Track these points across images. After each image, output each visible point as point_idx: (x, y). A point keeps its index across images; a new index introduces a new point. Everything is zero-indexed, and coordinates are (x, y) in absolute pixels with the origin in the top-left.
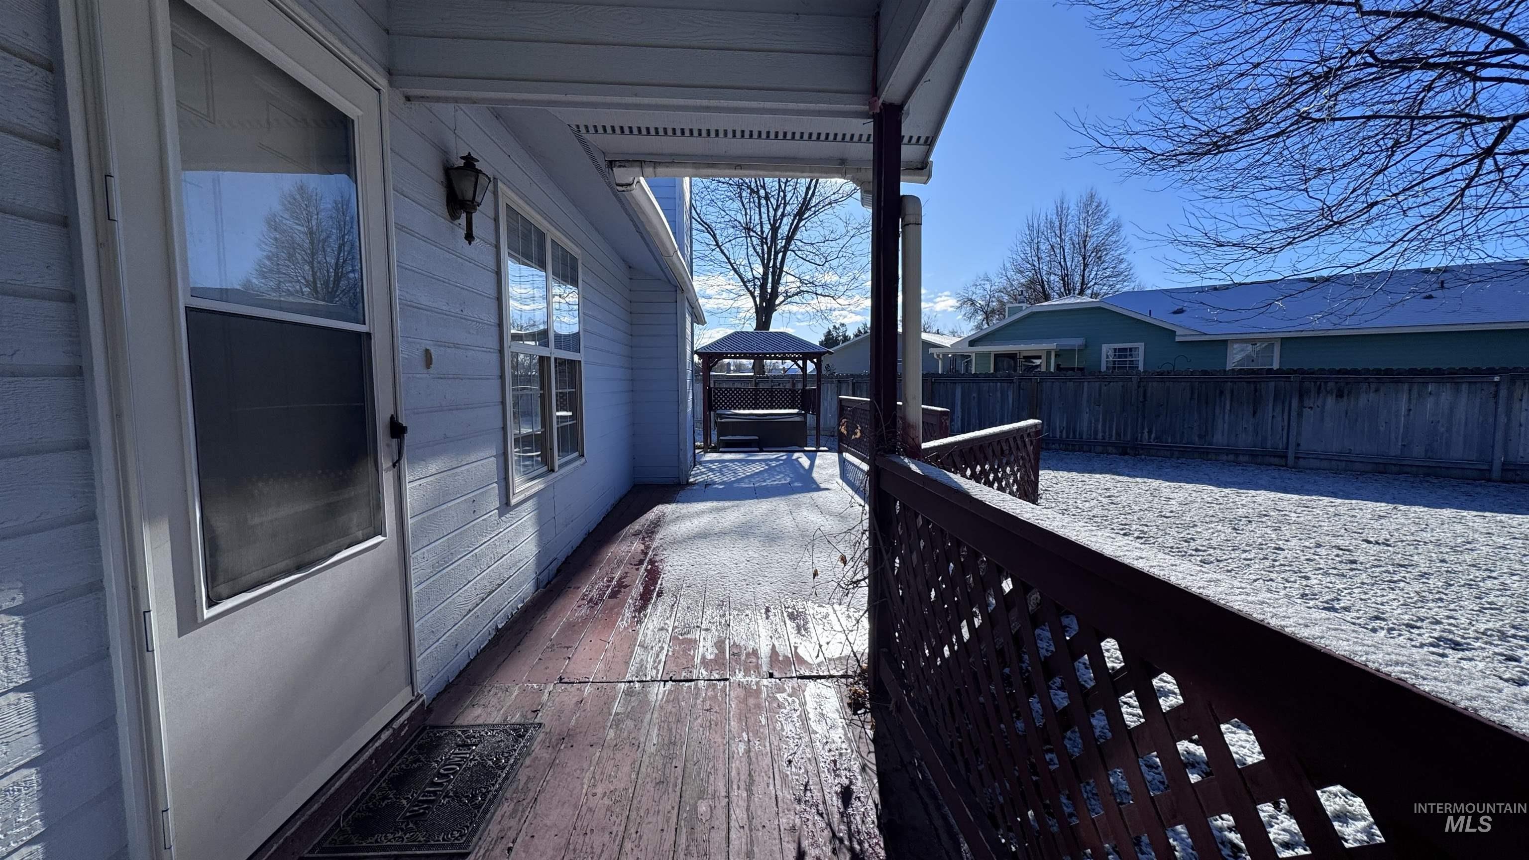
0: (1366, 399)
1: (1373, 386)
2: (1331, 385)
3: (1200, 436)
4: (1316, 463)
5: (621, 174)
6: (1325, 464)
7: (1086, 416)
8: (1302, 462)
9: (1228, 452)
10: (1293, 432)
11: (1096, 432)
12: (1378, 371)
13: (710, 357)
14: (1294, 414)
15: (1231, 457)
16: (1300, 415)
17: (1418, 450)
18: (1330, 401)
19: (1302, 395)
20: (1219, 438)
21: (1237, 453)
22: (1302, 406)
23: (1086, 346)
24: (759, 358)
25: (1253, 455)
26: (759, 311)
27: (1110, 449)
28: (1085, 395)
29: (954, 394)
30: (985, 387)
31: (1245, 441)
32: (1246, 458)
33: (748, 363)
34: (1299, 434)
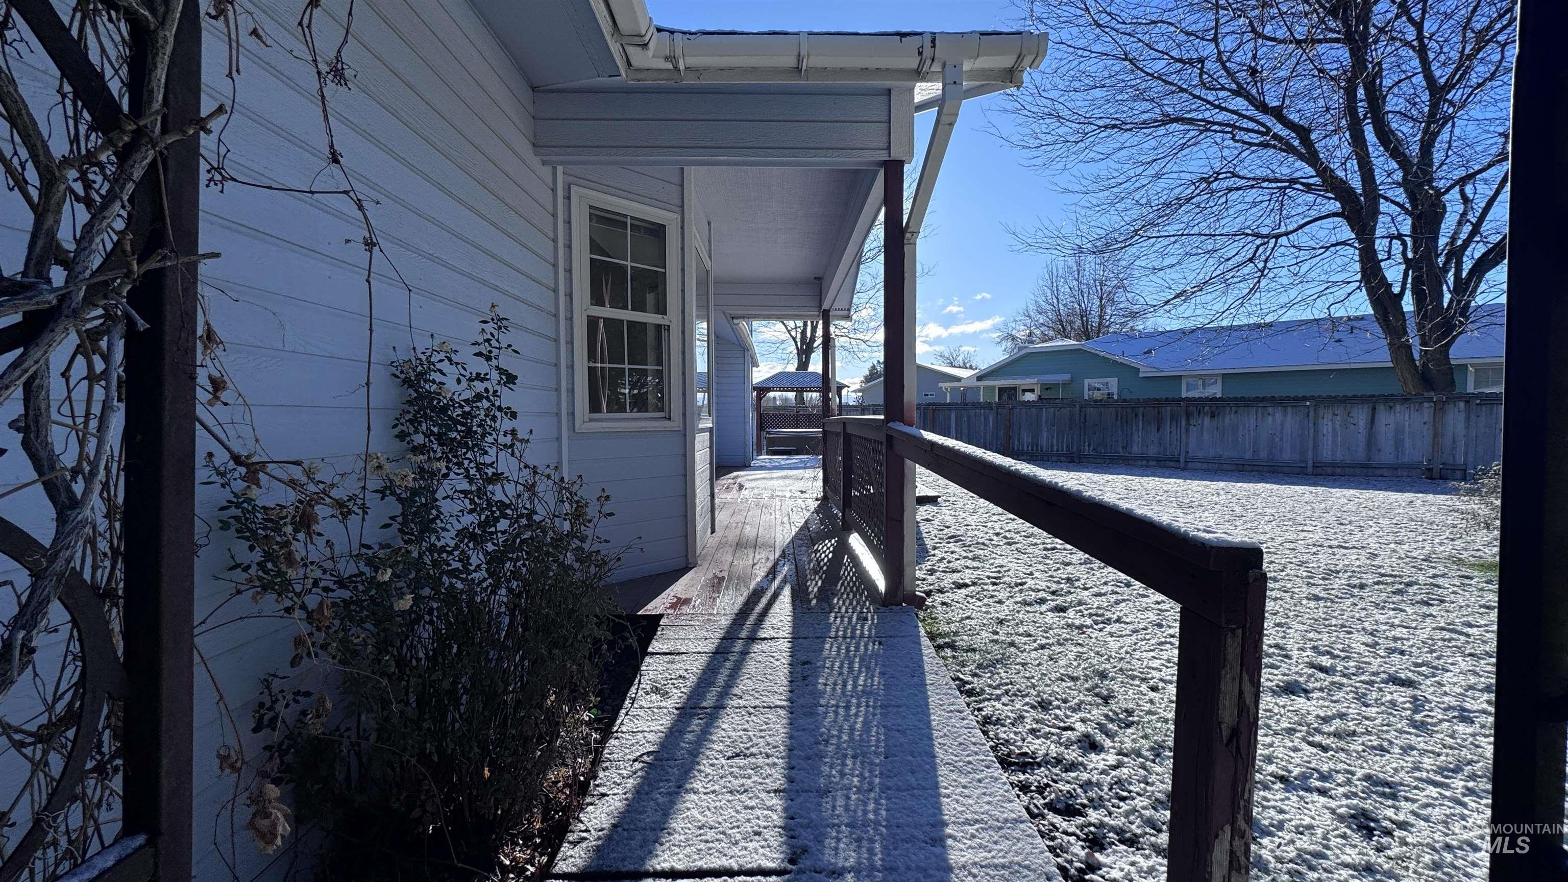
0: (1229, 419)
1: (1234, 409)
2: (1207, 409)
3: (1123, 448)
4: (1198, 465)
5: (735, 321)
6: (1205, 466)
7: (1045, 434)
8: (1190, 465)
9: (1142, 458)
10: (1183, 443)
11: (1052, 446)
12: (1236, 399)
13: (762, 390)
14: (1183, 430)
15: (1144, 462)
16: (1187, 430)
17: (1263, 455)
18: (1207, 420)
19: (1188, 415)
20: (1136, 450)
21: (1148, 459)
22: (1188, 424)
23: (1072, 380)
24: (800, 391)
25: (1158, 460)
26: (800, 352)
27: (1063, 459)
28: (1044, 418)
29: (950, 419)
30: (972, 412)
31: (1153, 451)
32: (1154, 463)
33: (791, 395)
34: (1187, 444)
